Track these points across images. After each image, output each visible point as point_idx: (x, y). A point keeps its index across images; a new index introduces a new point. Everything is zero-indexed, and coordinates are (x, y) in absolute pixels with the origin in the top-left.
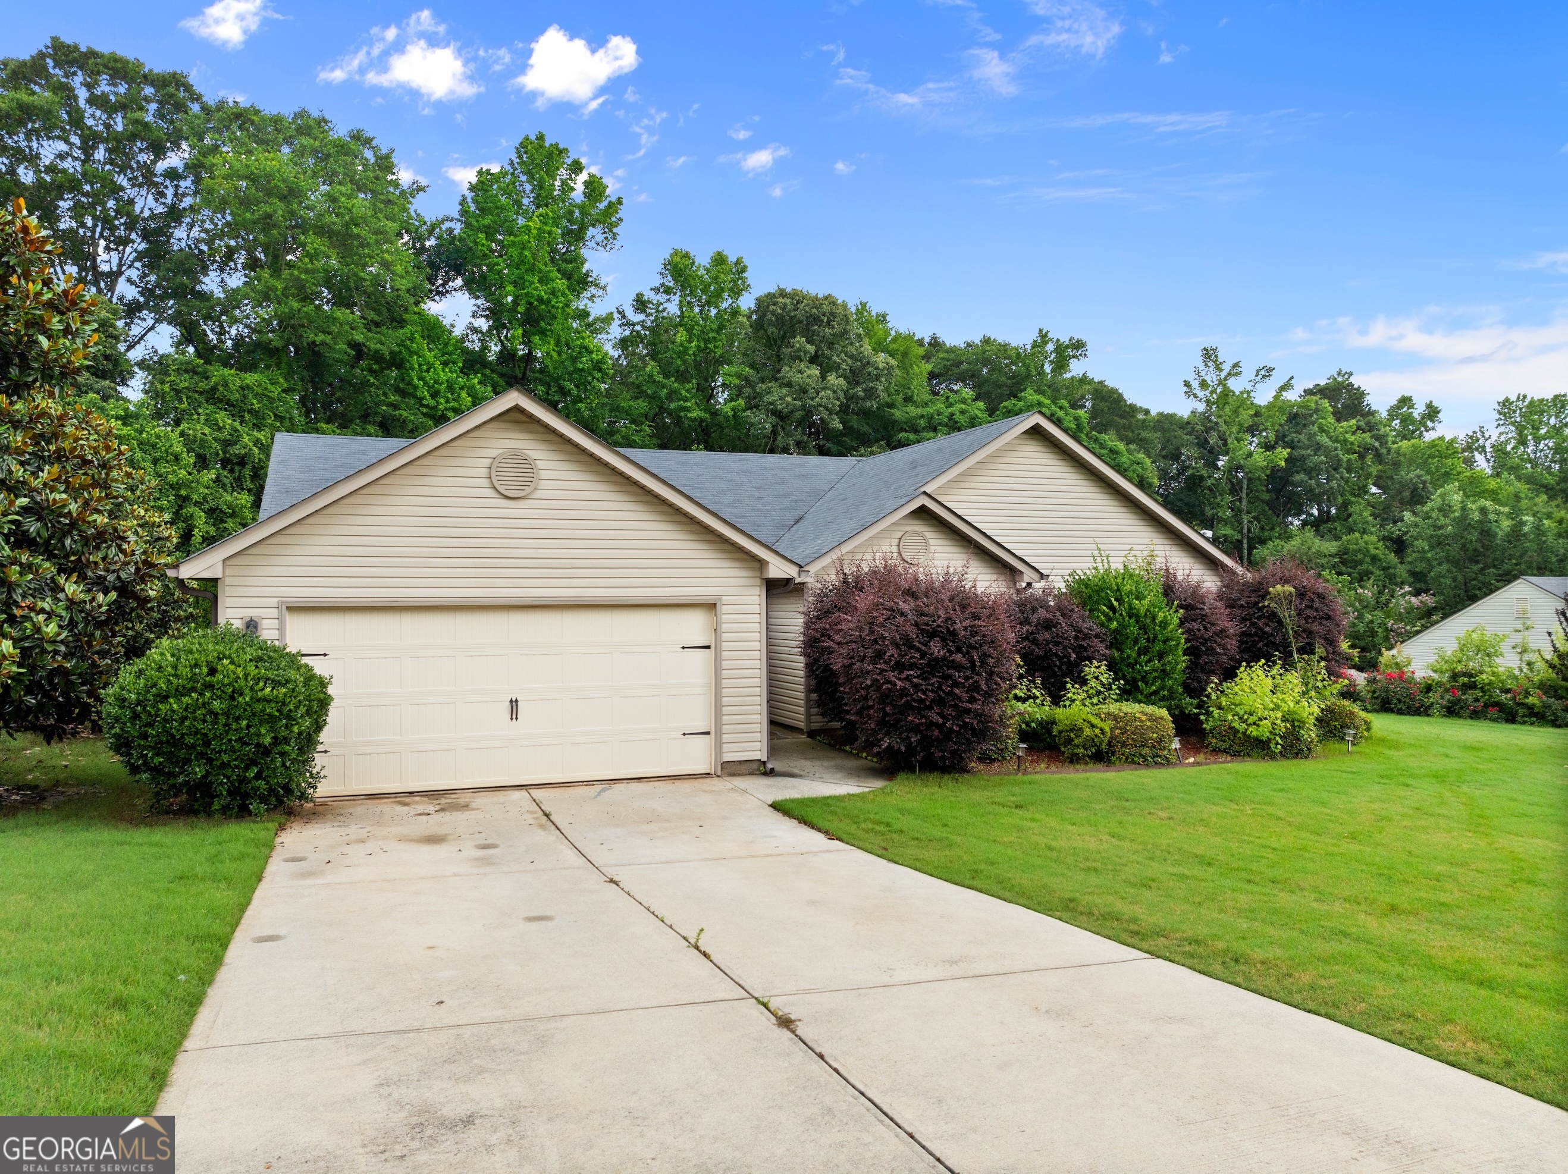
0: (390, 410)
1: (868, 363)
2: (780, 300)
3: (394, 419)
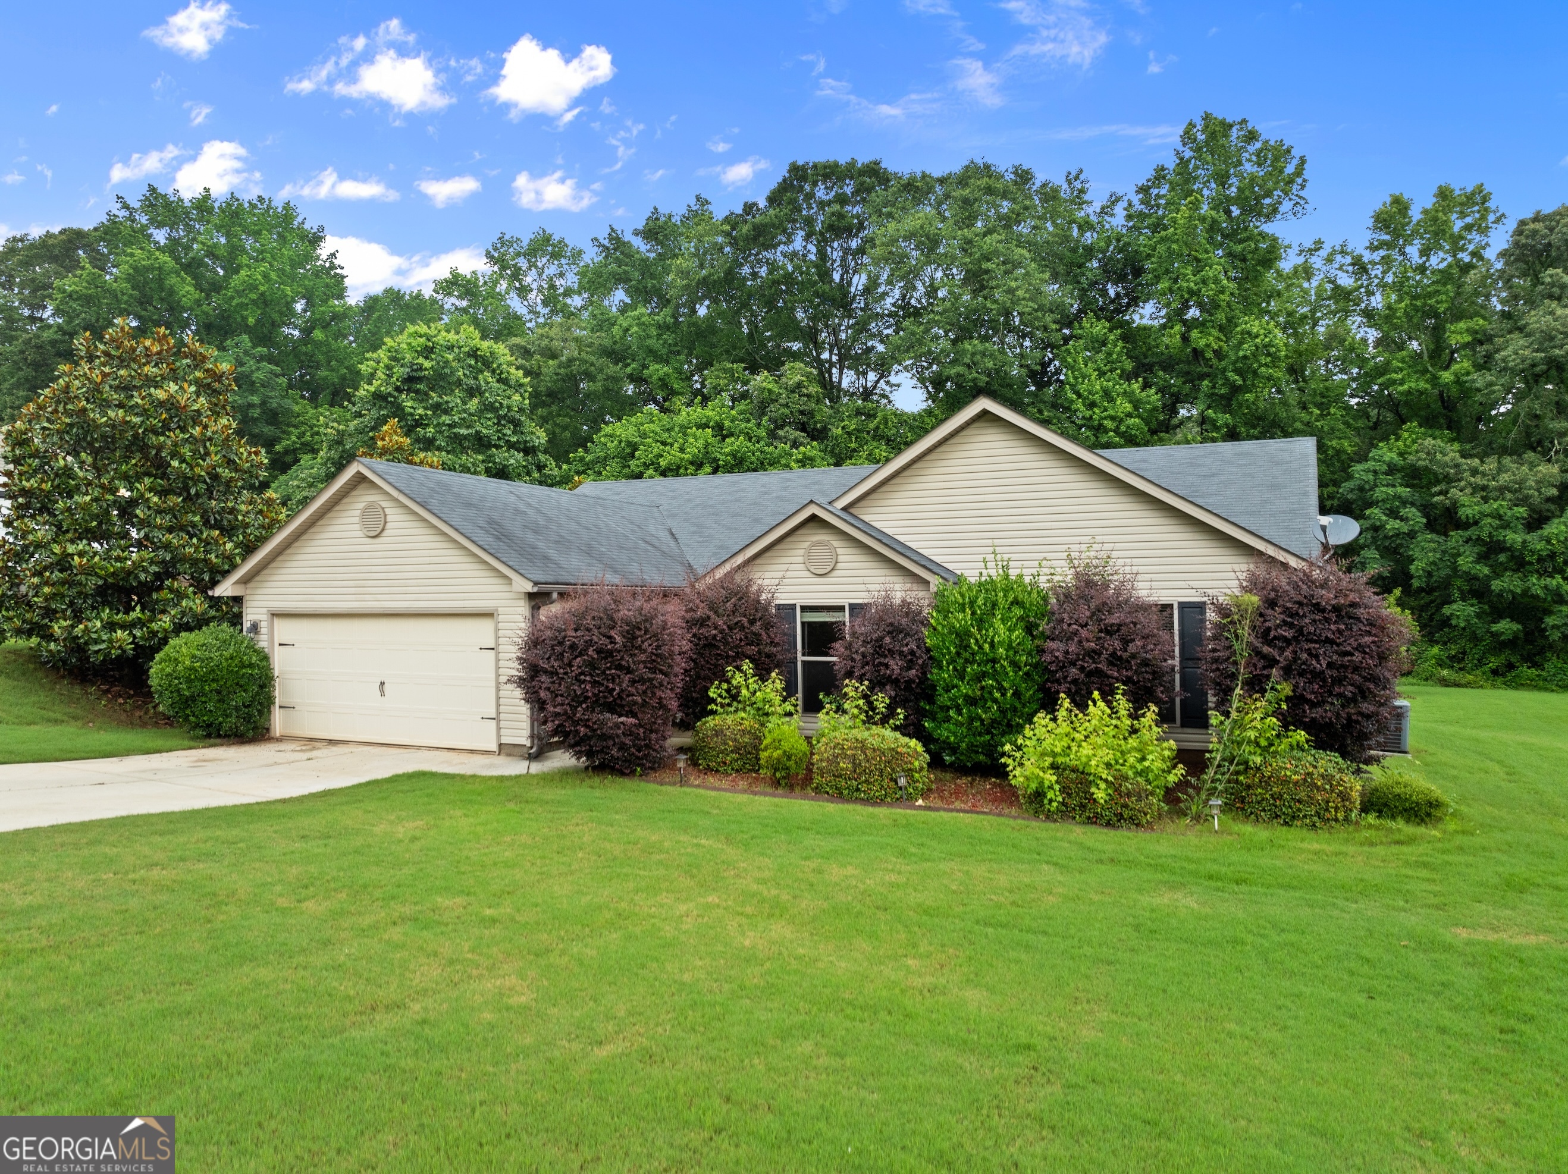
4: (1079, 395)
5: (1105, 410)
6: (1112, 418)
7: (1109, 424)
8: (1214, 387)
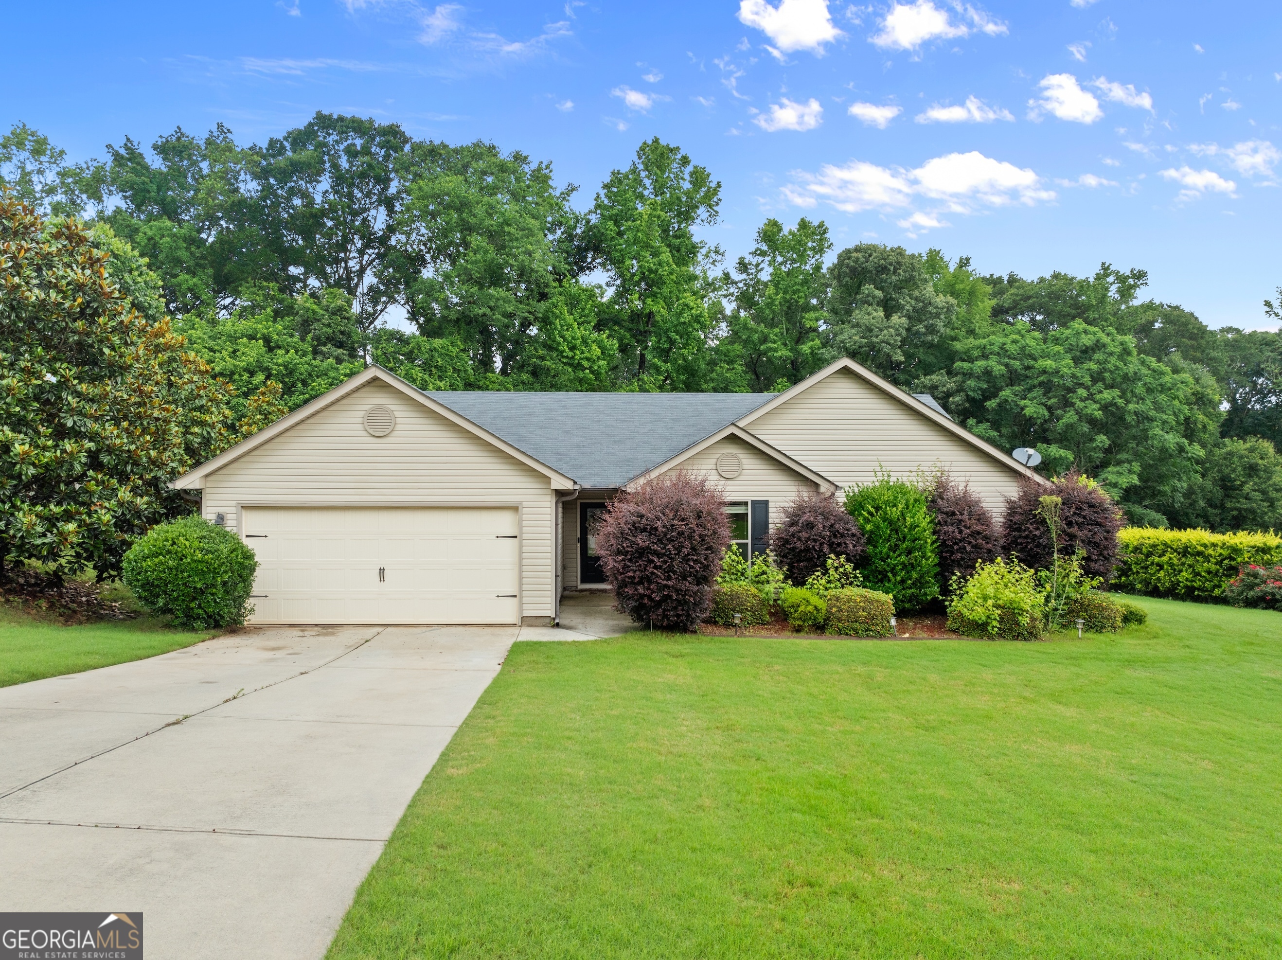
0: (538, 362)
1: (930, 303)
2: (855, 255)
3: (542, 368)
4: (565, 340)
5: (582, 353)
6: (588, 359)
7: (585, 363)
8: (659, 342)
